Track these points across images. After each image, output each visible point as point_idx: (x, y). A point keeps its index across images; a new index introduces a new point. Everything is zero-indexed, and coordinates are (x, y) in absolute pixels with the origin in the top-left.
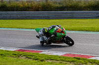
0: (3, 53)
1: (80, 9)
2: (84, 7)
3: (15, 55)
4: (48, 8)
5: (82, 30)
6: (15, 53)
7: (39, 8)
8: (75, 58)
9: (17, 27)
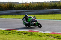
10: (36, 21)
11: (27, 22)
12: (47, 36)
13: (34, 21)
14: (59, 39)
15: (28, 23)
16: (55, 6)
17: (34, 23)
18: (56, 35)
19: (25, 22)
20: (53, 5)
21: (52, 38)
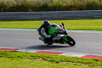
8: (93, 59)
10: (65, 33)
11: (48, 34)
12: (31, 58)
13: (62, 34)
14: (51, 61)
15: (50, 36)
16: (46, 7)
17: (62, 38)
18: (47, 56)
19: (45, 34)
20: (42, 5)
21: (39, 61)
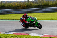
0: (5, 36)
1: (50, 6)
2: (53, 5)
3: (13, 37)
4: (30, 6)
5: (53, 20)
6: (13, 36)
7: (24, 6)
9: (12, 19)
